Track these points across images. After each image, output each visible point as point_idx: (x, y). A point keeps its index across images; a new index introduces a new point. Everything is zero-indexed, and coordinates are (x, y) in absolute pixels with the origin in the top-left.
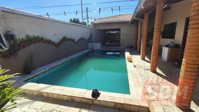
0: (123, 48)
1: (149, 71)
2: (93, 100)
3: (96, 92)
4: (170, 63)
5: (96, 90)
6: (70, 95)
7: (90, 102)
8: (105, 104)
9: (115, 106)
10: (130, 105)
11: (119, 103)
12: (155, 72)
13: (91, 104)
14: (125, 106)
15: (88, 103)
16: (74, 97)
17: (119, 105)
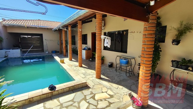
0: (48, 53)
1: (78, 67)
2: (53, 92)
3: (53, 86)
4: (88, 60)
5: (52, 85)
6: (27, 98)
7: (50, 95)
8: (62, 91)
9: (69, 89)
10: (78, 85)
11: (71, 86)
12: (81, 66)
13: (51, 97)
14: (75, 86)
15: (48, 97)
16: (33, 98)
17: (72, 88)
